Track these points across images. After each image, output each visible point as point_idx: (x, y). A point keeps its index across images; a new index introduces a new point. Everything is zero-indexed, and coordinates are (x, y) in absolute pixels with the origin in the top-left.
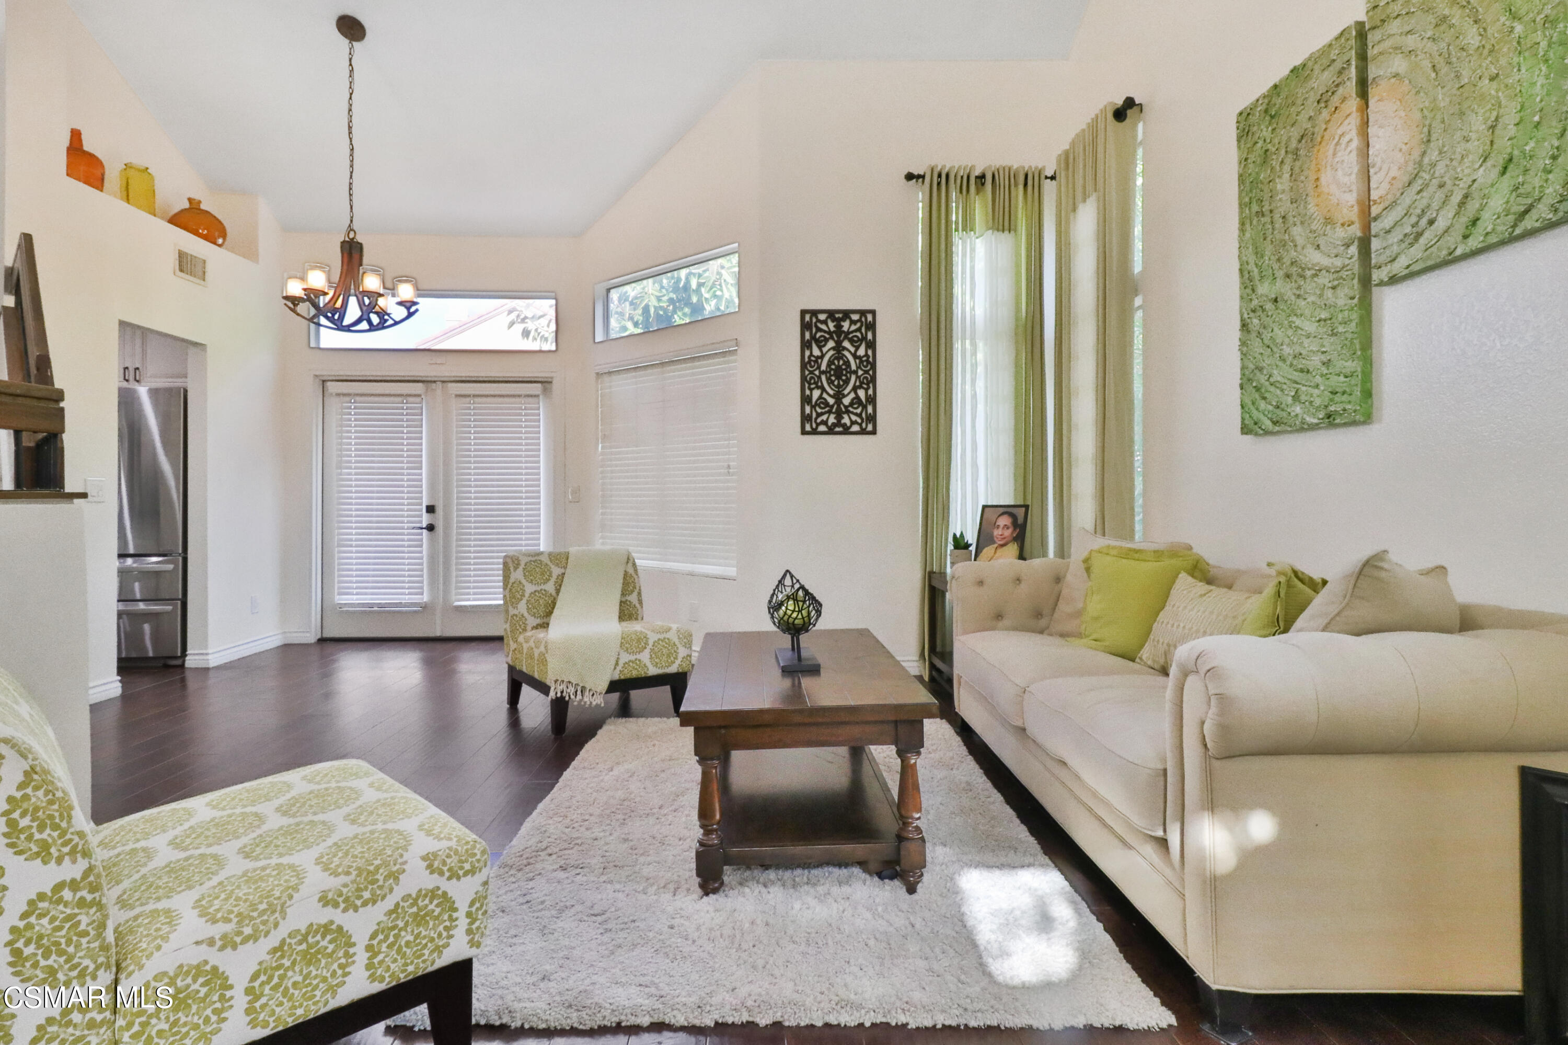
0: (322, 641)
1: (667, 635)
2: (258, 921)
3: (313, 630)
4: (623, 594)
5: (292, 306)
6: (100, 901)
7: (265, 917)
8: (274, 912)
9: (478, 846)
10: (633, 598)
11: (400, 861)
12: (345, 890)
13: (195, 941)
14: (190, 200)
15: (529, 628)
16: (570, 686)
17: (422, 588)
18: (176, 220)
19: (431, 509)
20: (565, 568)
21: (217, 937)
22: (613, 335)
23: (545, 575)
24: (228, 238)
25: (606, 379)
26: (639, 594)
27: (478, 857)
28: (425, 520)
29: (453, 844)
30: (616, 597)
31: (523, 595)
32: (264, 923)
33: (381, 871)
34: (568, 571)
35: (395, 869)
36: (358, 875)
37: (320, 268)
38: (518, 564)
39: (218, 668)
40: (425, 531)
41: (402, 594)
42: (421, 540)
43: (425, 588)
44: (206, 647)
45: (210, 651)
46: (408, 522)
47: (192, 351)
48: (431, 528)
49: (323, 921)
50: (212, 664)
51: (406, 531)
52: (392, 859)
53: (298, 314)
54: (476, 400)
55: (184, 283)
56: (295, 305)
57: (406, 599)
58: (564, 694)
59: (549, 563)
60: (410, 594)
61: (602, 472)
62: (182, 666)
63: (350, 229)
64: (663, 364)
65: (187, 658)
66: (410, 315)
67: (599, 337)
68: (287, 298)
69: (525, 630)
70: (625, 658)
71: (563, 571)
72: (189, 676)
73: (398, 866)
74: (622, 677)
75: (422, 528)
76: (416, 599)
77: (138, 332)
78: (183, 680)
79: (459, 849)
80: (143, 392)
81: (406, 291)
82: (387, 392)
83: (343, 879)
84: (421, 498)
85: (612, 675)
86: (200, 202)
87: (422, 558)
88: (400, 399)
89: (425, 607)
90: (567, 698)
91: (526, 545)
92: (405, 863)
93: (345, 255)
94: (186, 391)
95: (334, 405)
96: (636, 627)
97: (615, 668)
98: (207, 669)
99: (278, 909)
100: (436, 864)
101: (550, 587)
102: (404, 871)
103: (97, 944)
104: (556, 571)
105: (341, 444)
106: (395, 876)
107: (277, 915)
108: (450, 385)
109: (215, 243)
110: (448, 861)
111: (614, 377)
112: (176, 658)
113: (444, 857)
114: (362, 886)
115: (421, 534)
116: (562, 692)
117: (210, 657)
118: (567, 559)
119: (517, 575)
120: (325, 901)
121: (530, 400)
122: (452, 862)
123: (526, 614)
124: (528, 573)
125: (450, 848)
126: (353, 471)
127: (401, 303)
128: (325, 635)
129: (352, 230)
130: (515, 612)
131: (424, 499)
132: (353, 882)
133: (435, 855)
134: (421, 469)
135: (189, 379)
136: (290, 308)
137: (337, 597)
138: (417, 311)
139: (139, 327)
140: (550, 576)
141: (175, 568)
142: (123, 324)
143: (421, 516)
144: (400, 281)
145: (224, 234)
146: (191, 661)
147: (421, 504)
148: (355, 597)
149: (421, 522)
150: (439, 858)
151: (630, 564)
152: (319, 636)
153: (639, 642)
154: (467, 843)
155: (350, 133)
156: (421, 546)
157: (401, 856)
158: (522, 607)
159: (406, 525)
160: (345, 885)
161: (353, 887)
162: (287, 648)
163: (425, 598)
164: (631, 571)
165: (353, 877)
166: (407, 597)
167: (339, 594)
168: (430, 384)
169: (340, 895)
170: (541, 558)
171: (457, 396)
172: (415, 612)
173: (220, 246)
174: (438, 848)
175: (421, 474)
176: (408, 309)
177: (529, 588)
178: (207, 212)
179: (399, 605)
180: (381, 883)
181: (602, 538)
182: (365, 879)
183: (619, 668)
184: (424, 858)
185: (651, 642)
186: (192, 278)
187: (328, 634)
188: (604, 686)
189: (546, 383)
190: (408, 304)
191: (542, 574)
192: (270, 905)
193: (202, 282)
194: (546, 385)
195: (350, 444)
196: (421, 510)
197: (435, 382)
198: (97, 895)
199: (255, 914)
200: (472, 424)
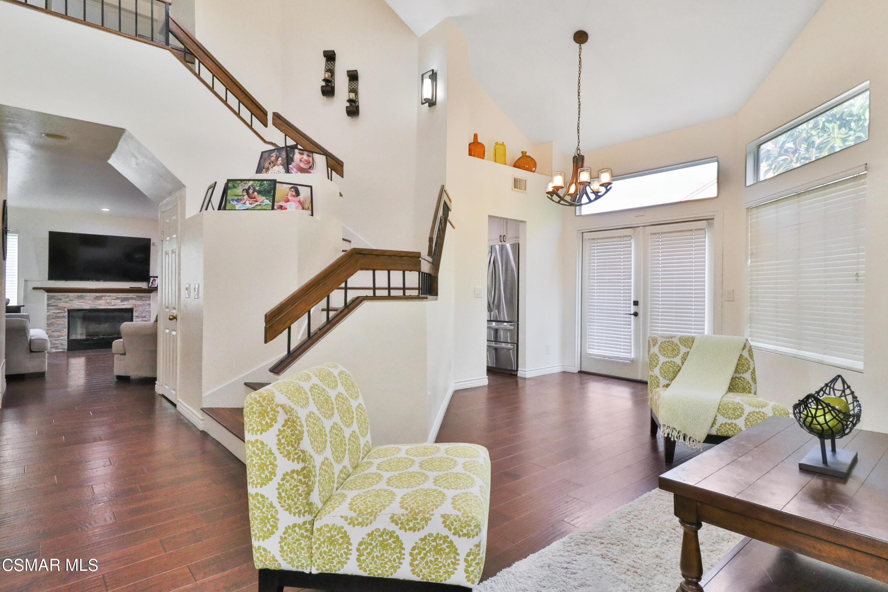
0: (581, 372)
1: (763, 410)
2: (365, 517)
3: (576, 366)
4: (736, 371)
5: (550, 197)
6: (308, 483)
7: (368, 516)
8: (372, 515)
9: (473, 521)
10: (747, 376)
11: (431, 512)
12: (402, 518)
13: (341, 515)
14: (522, 152)
15: (661, 385)
16: (674, 431)
17: (631, 350)
18: (517, 165)
19: (636, 303)
20: (690, 348)
21: (349, 517)
22: (762, 178)
23: (675, 351)
24: (537, 168)
25: (755, 211)
26: (753, 373)
27: (472, 528)
28: (633, 309)
29: (460, 514)
30: (730, 373)
31: (657, 363)
32: (367, 519)
33: (420, 514)
34: (692, 351)
35: (427, 516)
36: (410, 512)
37: (561, 174)
38: (656, 343)
39: (529, 379)
40: (632, 316)
41: (620, 352)
42: (630, 321)
43: (632, 350)
44: (525, 368)
45: (526, 370)
46: (623, 310)
47: (521, 224)
48: (636, 314)
49: (391, 530)
50: (527, 376)
51: (622, 316)
52: (428, 510)
53: (553, 201)
54: (663, 235)
55: (517, 193)
56: (552, 196)
57: (622, 355)
58: (670, 436)
59: (679, 344)
60: (624, 352)
61: (751, 280)
62: (516, 375)
63: (578, 149)
64: (799, 195)
65: (518, 372)
66: (607, 191)
67: (750, 181)
68: (548, 193)
69: (658, 386)
70: (721, 420)
71: (688, 350)
72: (519, 380)
73: (428, 515)
74: (719, 434)
75: (631, 314)
76: (627, 355)
77: (505, 220)
78: (517, 381)
79: (462, 519)
80: (508, 245)
81: (605, 177)
82: (612, 236)
83: (404, 511)
84: (631, 296)
85: (710, 431)
86: (526, 152)
87: (630, 332)
88: (619, 239)
89: (632, 361)
90: (672, 439)
91: (661, 331)
92: (433, 515)
93: (575, 164)
94: (519, 244)
95: (587, 245)
96: (737, 398)
97: (712, 426)
98: (525, 378)
99: (374, 514)
100: (448, 523)
101: (678, 360)
102: (431, 519)
103: (305, 501)
104: (683, 350)
105: (590, 266)
106: (426, 520)
107: (372, 517)
108: (647, 228)
109: (531, 171)
110: (455, 523)
111: (761, 209)
112: (514, 371)
113: (452, 520)
114: (410, 519)
115: (631, 318)
116: (668, 434)
117: (527, 373)
118: (693, 342)
119: (655, 350)
120: (393, 520)
121: (700, 232)
122: (456, 524)
123: (659, 377)
124: (661, 349)
125: (457, 516)
126: (596, 281)
127: (602, 185)
128: (582, 370)
129: (579, 149)
130: (652, 374)
131: (632, 297)
132: (407, 515)
133: (449, 516)
134: (631, 279)
135: (520, 239)
136: (549, 198)
137: (588, 350)
138: (611, 188)
139: (502, 218)
140: (679, 352)
141: (514, 329)
142: (490, 217)
143: (630, 307)
144: (601, 172)
145: (535, 166)
146: (520, 374)
147: (631, 300)
148: (596, 351)
149: (630, 311)
150: (450, 520)
151: (746, 350)
152: (579, 370)
153: (738, 411)
154: (468, 517)
155: (579, 95)
156: (630, 325)
157: (432, 510)
158: (657, 371)
159: (622, 312)
160: (403, 515)
161: (406, 517)
162: (564, 373)
163: (632, 356)
164: (746, 354)
165: (407, 512)
166: (622, 354)
167: (589, 348)
168: (636, 229)
169: (400, 520)
170: (673, 340)
171: (651, 234)
172: (626, 364)
173: (534, 172)
174: (451, 514)
175: (631, 283)
176: (606, 187)
177: (662, 359)
178: (529, 157)
179: (618, 358)
180: (419, 521)
181: (750, 327)
182: (413, 516)
183: (716, 426)
184: (443, 516)
185: (746, 413)
186: (520, 190)
187: (584, 369)
188: (703, 437)
189: (709, 220)
190: (606, 185)
191: (673, 350)
192: (372, 511)
193: (524, 191)
194: (710, 221)
195: (594, 266)
196: (631, 304)
197: (638, 227)
198: (307, 480)
199: (365, 513)
200: (660, 251)
